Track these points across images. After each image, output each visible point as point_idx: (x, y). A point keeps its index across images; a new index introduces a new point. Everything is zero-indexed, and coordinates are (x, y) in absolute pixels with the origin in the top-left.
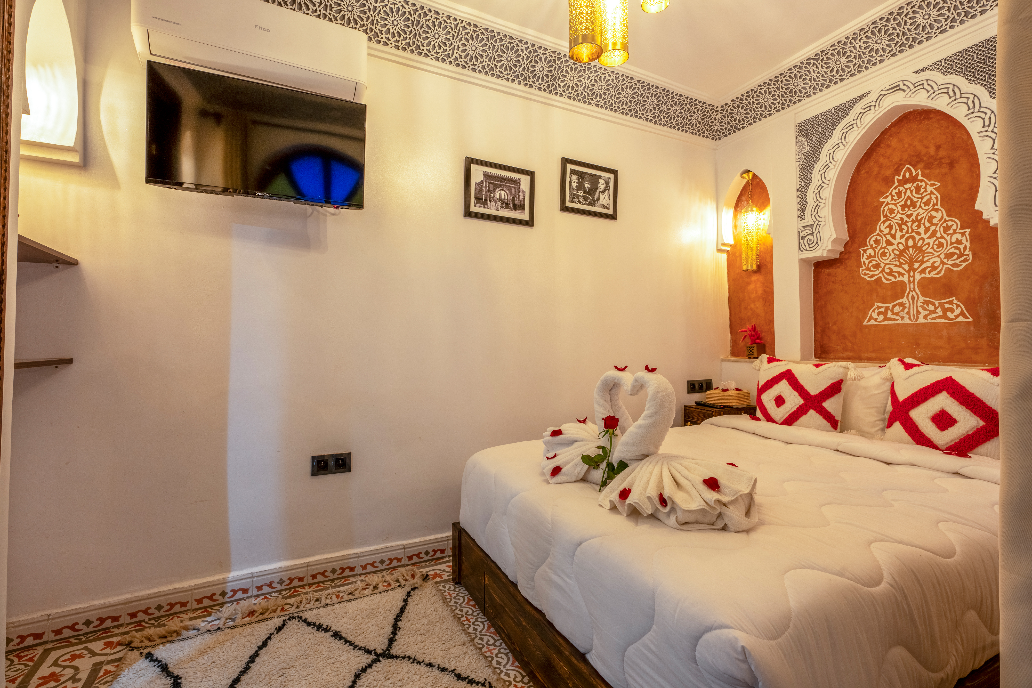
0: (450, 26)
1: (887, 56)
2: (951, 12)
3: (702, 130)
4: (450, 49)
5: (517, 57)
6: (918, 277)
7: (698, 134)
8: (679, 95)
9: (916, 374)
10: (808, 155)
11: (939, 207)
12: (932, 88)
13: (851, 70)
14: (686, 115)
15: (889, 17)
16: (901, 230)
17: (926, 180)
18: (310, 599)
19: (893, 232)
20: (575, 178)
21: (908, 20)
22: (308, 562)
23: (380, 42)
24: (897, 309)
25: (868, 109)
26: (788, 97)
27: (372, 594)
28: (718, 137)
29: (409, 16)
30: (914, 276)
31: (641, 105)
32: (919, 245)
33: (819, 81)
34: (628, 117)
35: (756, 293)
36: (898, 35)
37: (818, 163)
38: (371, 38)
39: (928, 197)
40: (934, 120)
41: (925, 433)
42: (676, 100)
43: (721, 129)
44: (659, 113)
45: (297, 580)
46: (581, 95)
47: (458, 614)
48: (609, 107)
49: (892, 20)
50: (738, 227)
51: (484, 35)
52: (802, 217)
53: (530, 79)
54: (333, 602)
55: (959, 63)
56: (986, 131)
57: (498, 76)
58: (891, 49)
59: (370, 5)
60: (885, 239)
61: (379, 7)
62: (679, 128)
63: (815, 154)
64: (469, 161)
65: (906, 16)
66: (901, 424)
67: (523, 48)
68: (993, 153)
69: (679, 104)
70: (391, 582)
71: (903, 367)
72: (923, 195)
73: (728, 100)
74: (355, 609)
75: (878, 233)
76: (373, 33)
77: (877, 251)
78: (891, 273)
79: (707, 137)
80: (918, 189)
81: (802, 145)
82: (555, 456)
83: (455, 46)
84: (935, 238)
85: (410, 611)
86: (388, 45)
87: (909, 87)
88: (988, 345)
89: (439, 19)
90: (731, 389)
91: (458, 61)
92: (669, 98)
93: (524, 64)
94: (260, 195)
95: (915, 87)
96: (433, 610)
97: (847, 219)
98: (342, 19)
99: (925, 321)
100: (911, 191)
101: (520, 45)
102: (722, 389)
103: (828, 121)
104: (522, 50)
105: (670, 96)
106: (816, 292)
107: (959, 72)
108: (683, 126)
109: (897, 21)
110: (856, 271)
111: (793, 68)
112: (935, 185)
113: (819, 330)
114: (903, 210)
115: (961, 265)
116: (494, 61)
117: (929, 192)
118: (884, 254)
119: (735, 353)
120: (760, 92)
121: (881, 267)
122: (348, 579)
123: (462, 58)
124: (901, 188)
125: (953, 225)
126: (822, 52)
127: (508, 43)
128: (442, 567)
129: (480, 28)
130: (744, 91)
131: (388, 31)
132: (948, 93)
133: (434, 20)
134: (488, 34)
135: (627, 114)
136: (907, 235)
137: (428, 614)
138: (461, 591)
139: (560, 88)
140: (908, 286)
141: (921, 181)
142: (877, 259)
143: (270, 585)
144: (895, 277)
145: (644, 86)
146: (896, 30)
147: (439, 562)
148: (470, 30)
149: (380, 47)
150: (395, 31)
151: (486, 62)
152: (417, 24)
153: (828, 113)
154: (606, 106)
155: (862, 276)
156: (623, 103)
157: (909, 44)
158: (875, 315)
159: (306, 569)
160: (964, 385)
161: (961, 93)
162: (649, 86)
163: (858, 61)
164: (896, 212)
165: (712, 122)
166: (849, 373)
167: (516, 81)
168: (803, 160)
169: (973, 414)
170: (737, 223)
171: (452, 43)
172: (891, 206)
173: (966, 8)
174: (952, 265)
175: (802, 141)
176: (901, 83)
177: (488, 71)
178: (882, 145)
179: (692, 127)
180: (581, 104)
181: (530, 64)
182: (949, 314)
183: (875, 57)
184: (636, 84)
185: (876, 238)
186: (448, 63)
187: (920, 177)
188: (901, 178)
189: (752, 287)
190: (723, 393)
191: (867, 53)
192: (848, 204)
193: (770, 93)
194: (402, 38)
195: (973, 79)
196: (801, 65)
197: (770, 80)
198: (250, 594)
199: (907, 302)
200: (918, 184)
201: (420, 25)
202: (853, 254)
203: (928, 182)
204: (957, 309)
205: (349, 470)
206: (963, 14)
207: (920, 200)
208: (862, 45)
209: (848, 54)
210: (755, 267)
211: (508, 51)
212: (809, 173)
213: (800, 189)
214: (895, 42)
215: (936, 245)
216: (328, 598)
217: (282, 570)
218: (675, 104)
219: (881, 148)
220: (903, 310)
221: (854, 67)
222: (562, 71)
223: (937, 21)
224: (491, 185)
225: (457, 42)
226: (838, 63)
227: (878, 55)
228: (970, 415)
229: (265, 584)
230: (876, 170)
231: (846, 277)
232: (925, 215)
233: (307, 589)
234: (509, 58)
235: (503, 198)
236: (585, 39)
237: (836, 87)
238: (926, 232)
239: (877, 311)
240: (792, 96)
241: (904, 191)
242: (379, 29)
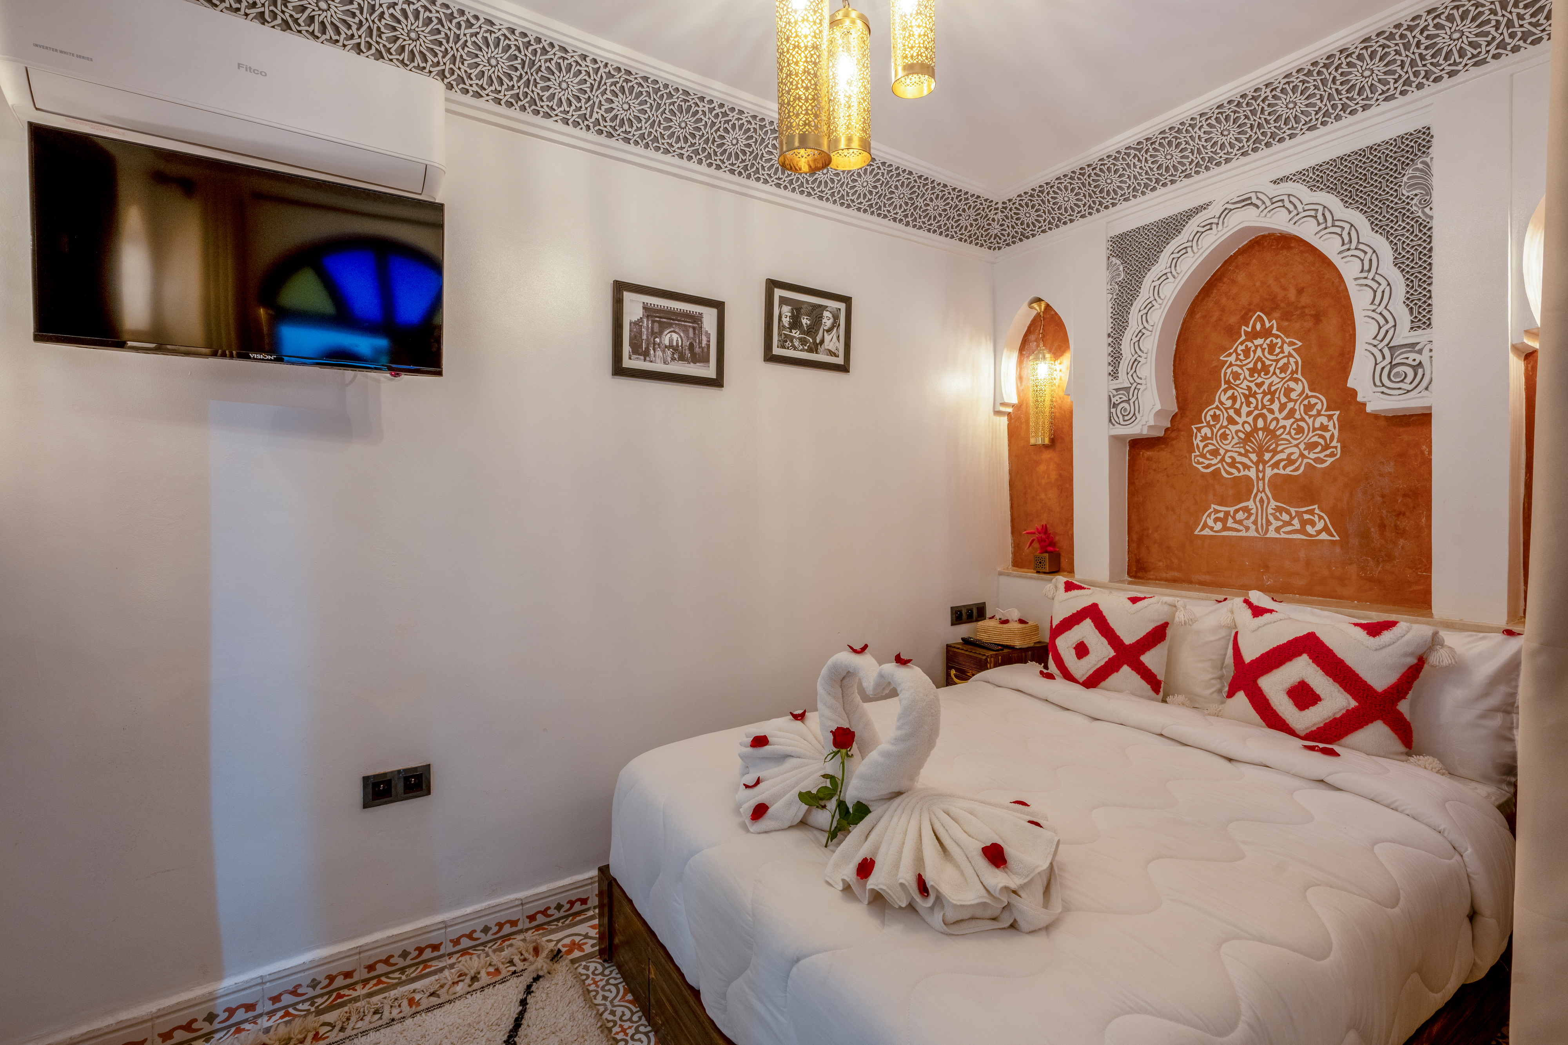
0: (586, 71)
1: (1236, 155)
2: (1324, 103)
3: (974, 236)
4: (587, 106)
5: (696, 122)
6: (1269, 472)
7: (968, 241)
8: (942, 185)
9: (1268, 624)
10: (1124, 285)
11: (1299, 376)
12: (1296, 207)
13: (1186, 169)
14: (952, 213)
15: (1241, 101)
16: (1249, 404)
17: (1283, 336)
18: (364, 1012)
19: (1237, 406)
20: (786, 309)
21: (1266, 108)
22: (360, 946)
23: (467, 91)
24: (1240, 516)
25: (1208, 227)
26: (1097, 198)
27: (468, 993)
28: (997, 245)
29: (516, 53)
30: (1264, 471)
31: (886, 198)
32: (1272, 427)
33: (1142, 180)
34: (867, 216)
35: (1048, 477)
36: (1252, 127)
37: (1138, 299)
38: (452, 85)
39: (1285, 360)
40: (1296, 251)
41: (1278, 712)
42: (938, 192)
43: (1002, 234)
44: (912, 210)
45: (342, 977)
46: (797, 182)
47: (609, 1021)
48: (838, 200)
49: (1244, 105)
50: (1024, 379)
51: (643, 87)
52: (1114, 375)
53: (717, 156)
54: (402, 1015)
55: (1332, 176)
56: (1365, 278)
57: (666, 151)
58: (1242, 144)
59: (448, 32)
60: (1226, 415)
61: (465, 35)
62: (942, 232)
63: (1133, 284)
64: (620, 288)
65: (1263, 101)
66: (1247, 695)
67: (706, 109)
68: (1374, 311)
69: (942, 198)
70: (501, 966)
71: (1249, 612)
72: (1279, 357)
73: (1013, 195)
74: (440, 1026)
75: (1217, 405)
76: (455, 76)
77: (1215, 431)
78: (1233, 464)
79: (982, 245)
80: (1272, 347)
81: (1117, 270)
82: (758, 782)
83: (594, 103)
84: (1293, 420)
85: (530, 1024)
86: (482, 96)
87: (1264, 203)
88: (1358, 575)
89: (567, 59)
90: (1013, 620)
91: (600, 125)
92: (928, 188)
93: (707, 133)
94: (256, 359)
95: (1273, 203)
96: (568, 1018)
97: (1175, 382)
98: (399, 51)
99: (1277, 536)
100: (1263, 350)
101: (701, 104)
102: (1000, 619)
103: (1153, 238)
104: (704, 113)
105: (930, 186)
106: (1131, 483)
107: (1332, 188)
108: (948, 229)
109: (1251, 107)
110: (1186, 457)
111: (1105, 158)
112: (1295, 344)
113: (1135, 537)
114: (1251, 375)
115: (1326, 461)
116: (659, 127)
117: (1286, 354)
118: (1224, 436)
119: (1018, 562)
120: (1058, 188)
121: (1220, 455)
122: (429, 964)
123: (606, 122)
124: (1250, 344)
125: (1317, 403)
126: (1147, 139)
127: (681, 101)
128: (583, 929)
129: (636, 76)
130: (1036, 185)
131: (480, 76)
132: (1316, 217)
133: (558, 61)
134: (648, 87)
135: (865, 211)
136: (1256, 412)
137: (560, 1026)
138: (613, 975)
139: (764, 170)
140: (1255, 484)
141: (1277, 337)
142: (1214, 442)
143: (294, 992)
144: (1239, 471)
145: (891, 171)
146: (1249, 119)
147: (578, 918)
148: (620, 78)
149: (468, 99)
150: (493, 75)
151: (646, 128)
152: (531, 65)
153: (1153, 227)
154: (834, 198)
155: (1194, 465)
156: (860, 194)
157: (1266, 141)
158: (1210, 522)
159: (357, 957)
160: (1331, 647)
161: (1333, 220)
162: (898, 172)
163: (1196, 158)
164: (1242, 377)
165: (989, 224)
166: (1177, 614)
167: (695, 159)
168: (1117, 292)
169: (1342, 690)
170: (1022, 373)
171: (589, 97)
172: (1235, 369)
173: (1344, 99)
174: (1315, 460)
175: (1116, 264)
176: (1253, 195)
177: (650, 143)
178: (1225, 280)
179: (960, 231)
180: (796, 196)
181: (716, 133)
182: (1309, 528)
183: (1219, 153)
184: (879, 168)
185: (1215, 413)
186: (584, 128)
187: (1274, 331)
188: (1249, 330)
189: (1042, 468)
190: (1001, 626)
191: (1209, 147)
192: (1178, 359)
193: (1072, 190)
194: (505, 86)
195: (1350, 201)
196: (1118, 156)
197: (1073, 172)
198: (259, 1010)
199: (1254, 507)
200: (1272, 341)
201: (535, 67)
202: (1182, 433)
203: (1285, 339)
204: (1319, 522)
205: (428, 792)
206: (1340, 107)
207: (1274, 363)
208: (1202, 135)
209: (1183, 146)
210: (1047, 441)
211: (681, 112)
212: (1125, 312)
213: (1112, 334)
214: (1248, 136)
215: (1294, 429)
216: (395, 1007)
217: (314, 965)
218: (937, 198)
219: (1224, 283)
220: (1248, 518)
221: (1190, 165)
222: (767, 146)
223: (1304, 113)
224: (656, 325)
225: (597, 96)
226: (1169, 157)
227: (1224, 152)
228: (1339, 691)
229: (286, 992)
230: (1216, 314)
231: (1173, 464)
232: (1280, 385)
233: (360, 991)
234: (682, 123)
235: (675, 344)
236: (804, 142)
237: (1163, 190)
238: (1281, 410)
239: (1213, 517)
240: (1103, 198)
241: (1253, 348)
242: (466, 71)
